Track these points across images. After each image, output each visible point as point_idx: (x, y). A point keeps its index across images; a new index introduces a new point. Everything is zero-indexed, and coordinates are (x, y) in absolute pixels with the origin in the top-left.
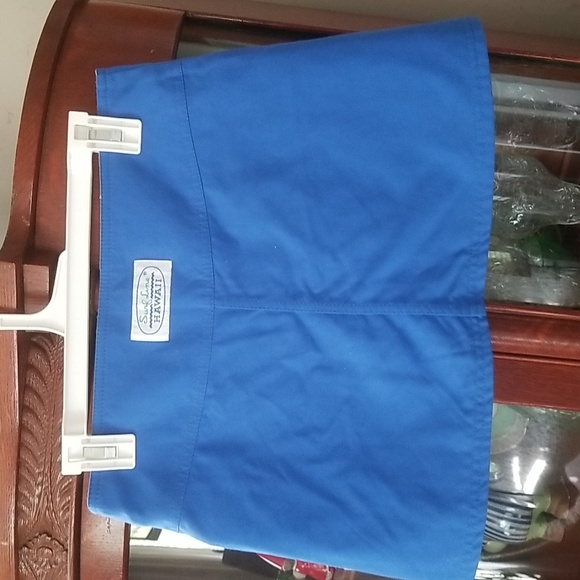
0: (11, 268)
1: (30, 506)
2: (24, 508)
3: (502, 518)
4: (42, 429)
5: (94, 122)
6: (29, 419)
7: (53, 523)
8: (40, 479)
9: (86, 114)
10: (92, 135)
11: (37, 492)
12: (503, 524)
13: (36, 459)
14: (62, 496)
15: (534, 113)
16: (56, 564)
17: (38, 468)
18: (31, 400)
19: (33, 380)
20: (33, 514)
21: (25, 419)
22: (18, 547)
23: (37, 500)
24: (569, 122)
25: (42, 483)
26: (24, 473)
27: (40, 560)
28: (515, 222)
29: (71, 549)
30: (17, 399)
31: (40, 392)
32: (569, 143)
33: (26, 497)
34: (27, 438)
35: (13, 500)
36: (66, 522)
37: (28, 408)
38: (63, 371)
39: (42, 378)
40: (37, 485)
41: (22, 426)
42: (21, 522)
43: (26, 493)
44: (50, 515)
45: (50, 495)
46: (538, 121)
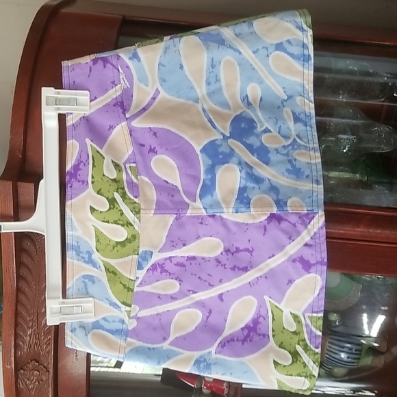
0: (9, 185)
1: (24, 342)
2: (21, 343)
3: (342, 351)
4: (32, 291)
5: (59, 93)
6: (23, 285)
7: (39, 354)
8: (31, 324)
9: (53, 88)
10: (58, 102)
11: (29, 333)
12: (343, 356)
13: (28, 311)
14: (45, 335)
15: (357, 78)
16: (42, 381)
17: (29, 317)
18: (24, 272)
19: (25, 259)
20: (26, 347)
21: (20, 284)
22: (16, 370)
23: (29, 338)
24: (381, 84)
25: (32, 327)
26: (20, 320)
27: (32, 378)
28: (345, 151)
29: (51, 371)
30: (15, 271)
31: (30, 266)
32: (382, 98)
33: (21, 336)
34: (22, 297)
35: (13, 338)
36: (48, 352)
37: (22, 277)
38: (45, 253)
39: (31, 257)
40: (29, 328)
41: (18, 290)
42: (19, 353)
43: (21, 333)
44: (38, 348)
45: (37, 334)
46: (360, 84)
